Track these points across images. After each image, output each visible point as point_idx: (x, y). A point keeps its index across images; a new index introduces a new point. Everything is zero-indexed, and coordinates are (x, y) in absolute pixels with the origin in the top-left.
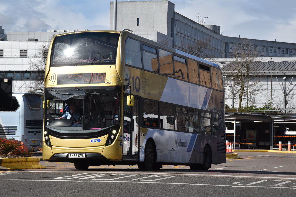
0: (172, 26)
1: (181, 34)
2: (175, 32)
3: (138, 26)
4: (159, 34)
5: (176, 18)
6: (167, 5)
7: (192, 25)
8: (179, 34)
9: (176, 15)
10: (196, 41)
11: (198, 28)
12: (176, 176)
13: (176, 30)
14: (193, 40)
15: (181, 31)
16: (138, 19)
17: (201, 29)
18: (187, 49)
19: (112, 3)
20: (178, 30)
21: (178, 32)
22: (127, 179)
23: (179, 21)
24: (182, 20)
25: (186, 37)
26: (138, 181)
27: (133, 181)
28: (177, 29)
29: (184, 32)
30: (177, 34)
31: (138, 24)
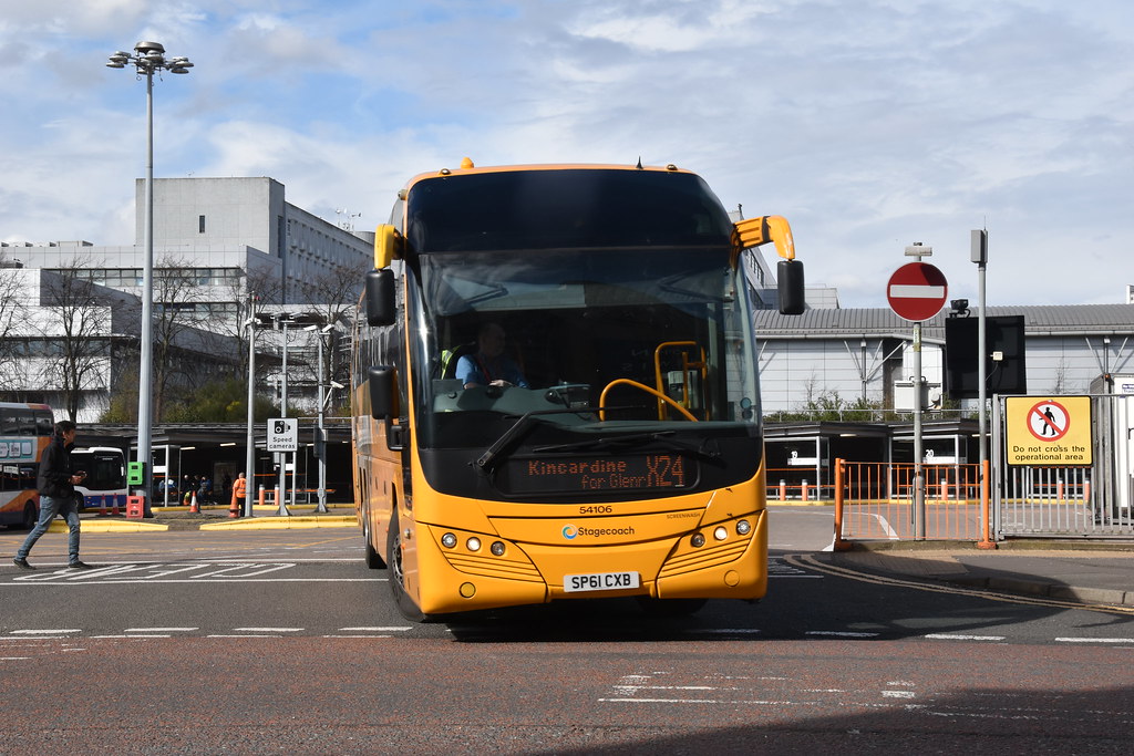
0: (279, 233)
1: (302, 251)
2: (288, 248)
3: (202, 234)
4: (251, 252)
5: (288, 216)
6: (267, 186)
7: (324, 231)
8: (297, 251)
9: (289, 210)
10: (335, 267)
11: (339, 238)
12: (297, 563)
13: (289, 243)
14: (328, 264)
15: (300, 245)
16: (202, 219)
17: (346, 241)
18: (315, 284)
19: (140, 181)
20: (295, 243)
21: (294, 247)
22: (187, 575)
23: (296, 222)
24: (301, 220)
25: (313, 258)
26: (210, 577)
27: (203, 578)
28: (292, 242)
29: (308, 246)
30: (291, 252)
31: (202, 229)
